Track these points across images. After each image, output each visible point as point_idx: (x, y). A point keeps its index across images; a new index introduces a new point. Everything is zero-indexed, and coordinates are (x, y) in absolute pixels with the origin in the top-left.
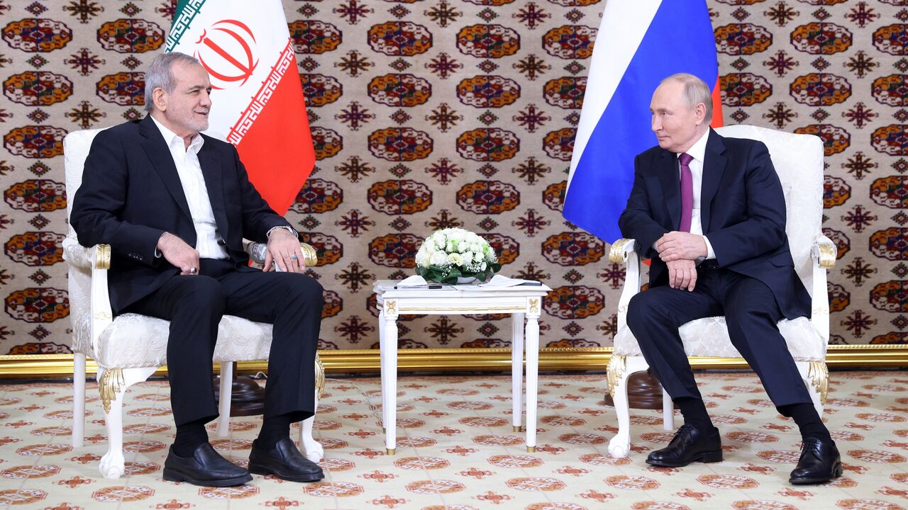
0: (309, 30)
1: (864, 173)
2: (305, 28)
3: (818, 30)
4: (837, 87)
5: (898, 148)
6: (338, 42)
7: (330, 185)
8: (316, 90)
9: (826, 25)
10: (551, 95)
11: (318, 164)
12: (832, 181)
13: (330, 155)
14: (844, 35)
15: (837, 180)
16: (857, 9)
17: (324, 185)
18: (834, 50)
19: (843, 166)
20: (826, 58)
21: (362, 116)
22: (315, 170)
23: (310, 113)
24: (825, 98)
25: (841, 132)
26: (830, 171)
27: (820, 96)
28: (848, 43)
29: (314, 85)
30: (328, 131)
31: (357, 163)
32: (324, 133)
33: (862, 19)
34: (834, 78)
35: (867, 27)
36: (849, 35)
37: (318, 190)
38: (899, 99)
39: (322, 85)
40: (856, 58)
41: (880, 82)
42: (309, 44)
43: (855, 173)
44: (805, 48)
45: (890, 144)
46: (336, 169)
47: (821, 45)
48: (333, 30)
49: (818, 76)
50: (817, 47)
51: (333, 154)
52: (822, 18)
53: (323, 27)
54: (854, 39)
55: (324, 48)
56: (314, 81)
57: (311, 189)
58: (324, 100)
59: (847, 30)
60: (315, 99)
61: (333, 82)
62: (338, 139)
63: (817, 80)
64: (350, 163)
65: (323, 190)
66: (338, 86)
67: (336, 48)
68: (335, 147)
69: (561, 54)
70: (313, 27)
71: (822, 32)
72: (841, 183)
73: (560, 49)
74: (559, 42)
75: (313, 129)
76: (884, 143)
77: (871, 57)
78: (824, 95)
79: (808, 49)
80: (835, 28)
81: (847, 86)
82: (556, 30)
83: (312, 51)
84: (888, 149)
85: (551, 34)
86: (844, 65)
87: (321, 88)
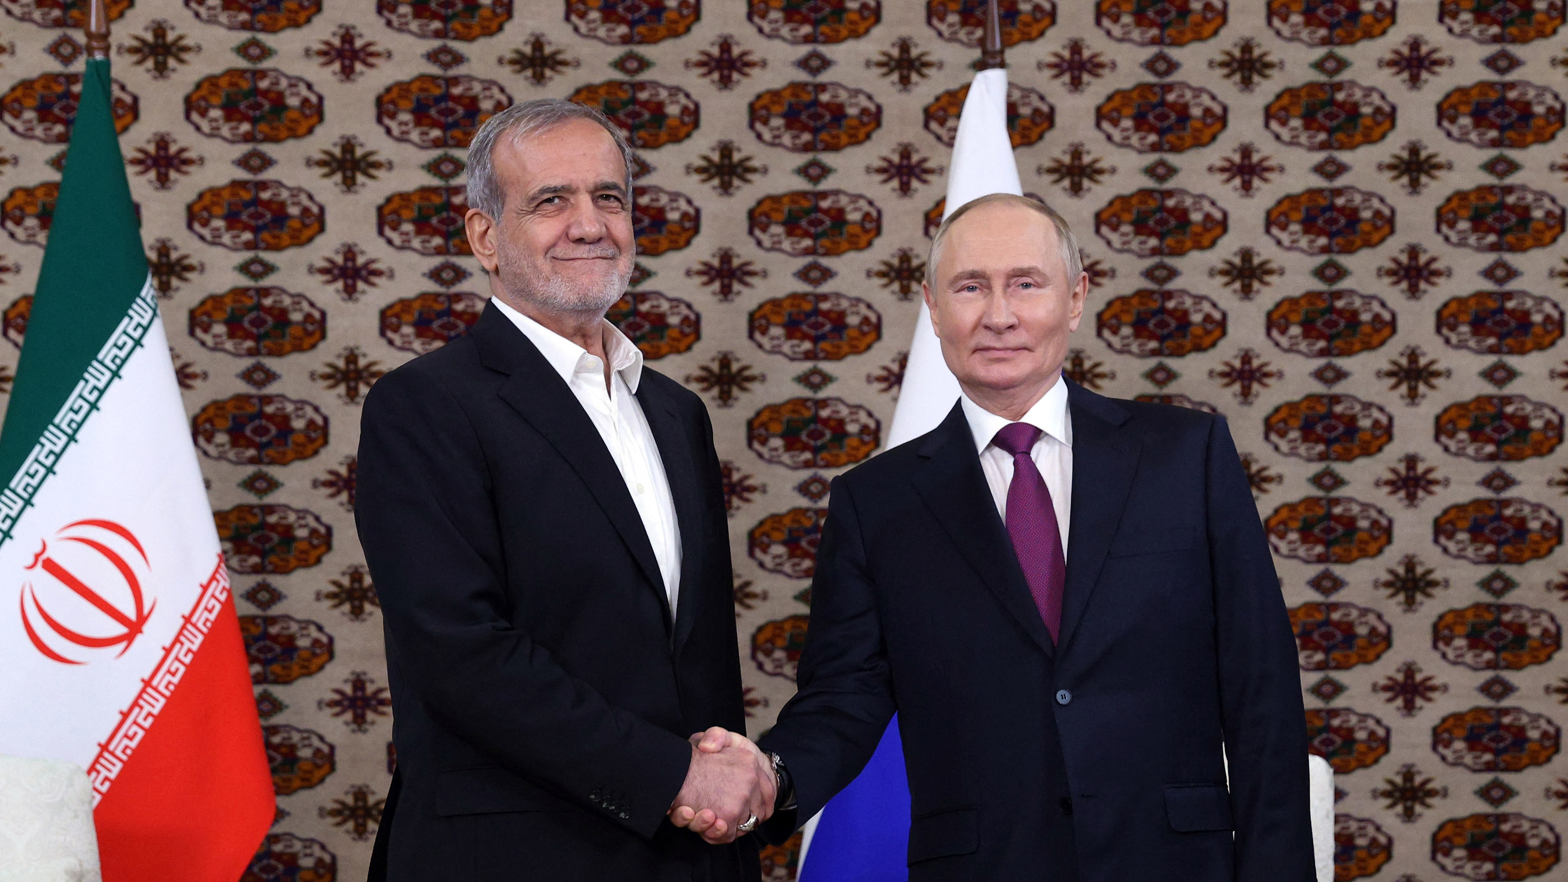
0: (264, 525)
1: (1418, 808)
2: (254, 521)
3: (1320, 512)
4: (1362, 630)
5: (1488, 757)
6: (323, 548)
7: (310, 847)
8: (278, 649)
9: (1337, 501)
10: (768, 653)
11: (283, 802)
12: (1353, 826)
13: (309, 784)
14: (1375, 523)
15: (1362, 824)
16: (1402, 468)
17: (298, 846)
18: (1355, 553)
19: (1376, 794)
20: (1338, 570)
21: (374, 703)
22: (280, 814)
23: (266, 697)
24: (1337, 655)
25: (1371, 723)
26: (1349, 806)
27: (1327, 651)
28: (1383, 539)
29: (275, 638)
30: (305, 735)
31: (365, 800)
32: (296, 737)
33: (1412, 489)
34: (1354, 613)
35: (1423, 505)
36: (1384, 522)
37: (285, 858)
38: (1488, 655)
39: (292, 638)
40: (1401, 570)
41: (1449, 619)
42: (262, 554)
43: (1399, 808)
44: (1295, 550)
45: (1471, 748)
46: (323, 813)
47: (1328, 544)
48: (313, 523)
49: (1323, 608)
50: (1319, 549)
51: (315, 780)
52: (1329, 489)
53: (292, 517)
54: (1397, 532)
55: (293, 562)
56: (274, 630)
57: (269, 854)
58: (296, 670)
59: (1380, 512)
60: (276, 668)
61: (314, 633)
62: (326, 749)
63: (1319, 617)
64: (350, 800)
65: (294, 857)
66: (324, 639)
67: (318, 561)
68: (318, 767)
69: (787, 568)
70: (273, 519)
71: (1329, 516)
72: (1371, 831)
73: (785, 557)
74: (784, 543)
75: (274, 730)
76: (1459, 745)
77: (1431, 566)
78: (1335, 647)
79: (1302, 552)
80: (1356, 509)
81: (1382, 629)
82: (775, 518)
83: (270, 568)
84: (1468, 759)
85: (766, 528)
86: (1376, 584)
87: (289, 645)
